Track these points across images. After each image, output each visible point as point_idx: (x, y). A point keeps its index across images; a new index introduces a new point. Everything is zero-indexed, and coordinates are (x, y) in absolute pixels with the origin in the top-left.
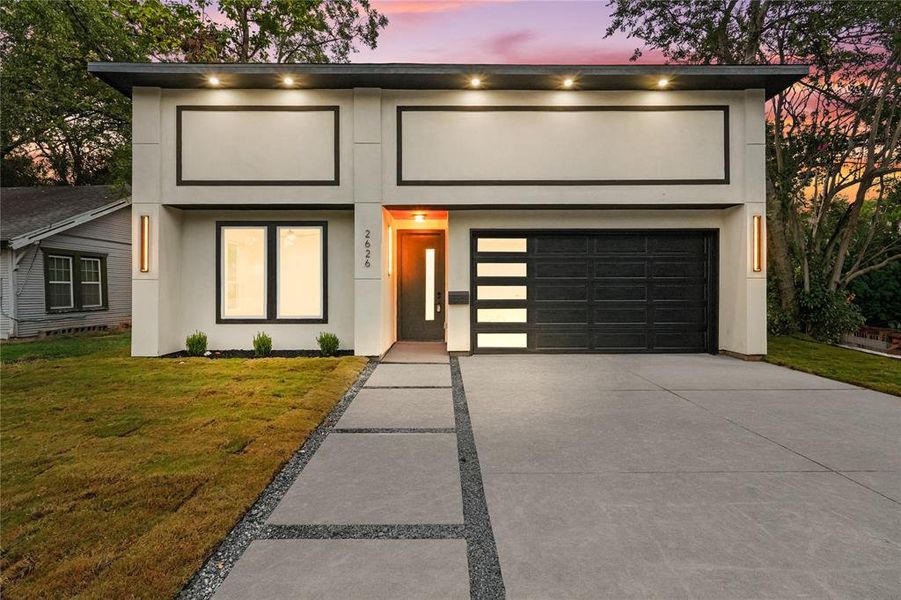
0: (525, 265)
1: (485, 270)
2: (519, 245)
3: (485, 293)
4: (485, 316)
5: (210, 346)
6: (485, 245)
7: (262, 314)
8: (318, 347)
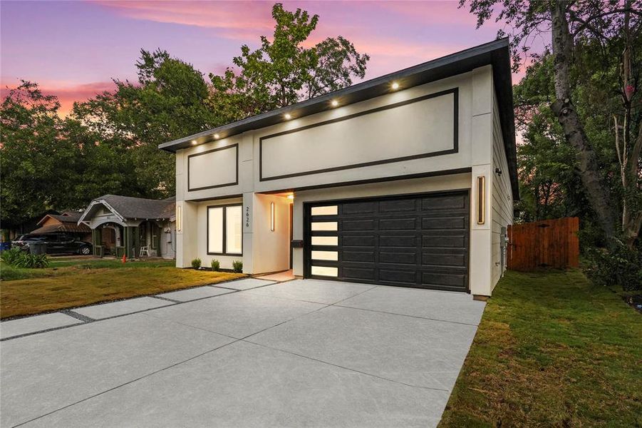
0: (336, 223)
1: (316, 226)
2: (333, 210)
3: (316, 241)
4: (316, 255)
5: (203, 265)
6: (316, 211)
7: (220, 250)
8: (232, 268)
